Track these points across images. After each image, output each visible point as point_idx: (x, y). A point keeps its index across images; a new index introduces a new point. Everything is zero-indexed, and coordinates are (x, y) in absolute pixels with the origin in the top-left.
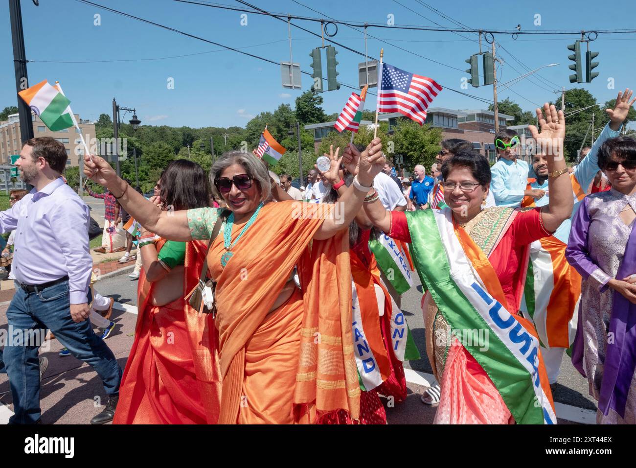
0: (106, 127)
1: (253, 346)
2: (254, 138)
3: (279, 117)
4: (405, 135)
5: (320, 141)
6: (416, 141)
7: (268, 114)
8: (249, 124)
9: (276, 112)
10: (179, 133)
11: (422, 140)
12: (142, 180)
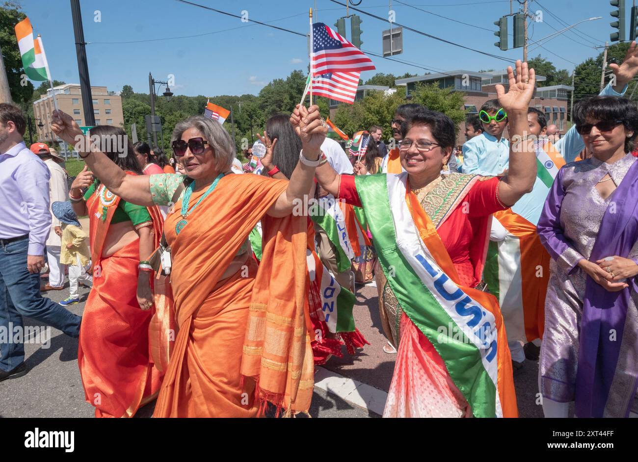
0: (129, 98)
1: (201, 313)
2: (267, 105)
3: (292, 83)
4: (424, 100)
5: (336, 107)
6: (436, 106)
7: (281, 81)
8: (261, 92)
9: (288, 79)
10: (195, 102)
11: (442, 105)
12: (166, 148)
